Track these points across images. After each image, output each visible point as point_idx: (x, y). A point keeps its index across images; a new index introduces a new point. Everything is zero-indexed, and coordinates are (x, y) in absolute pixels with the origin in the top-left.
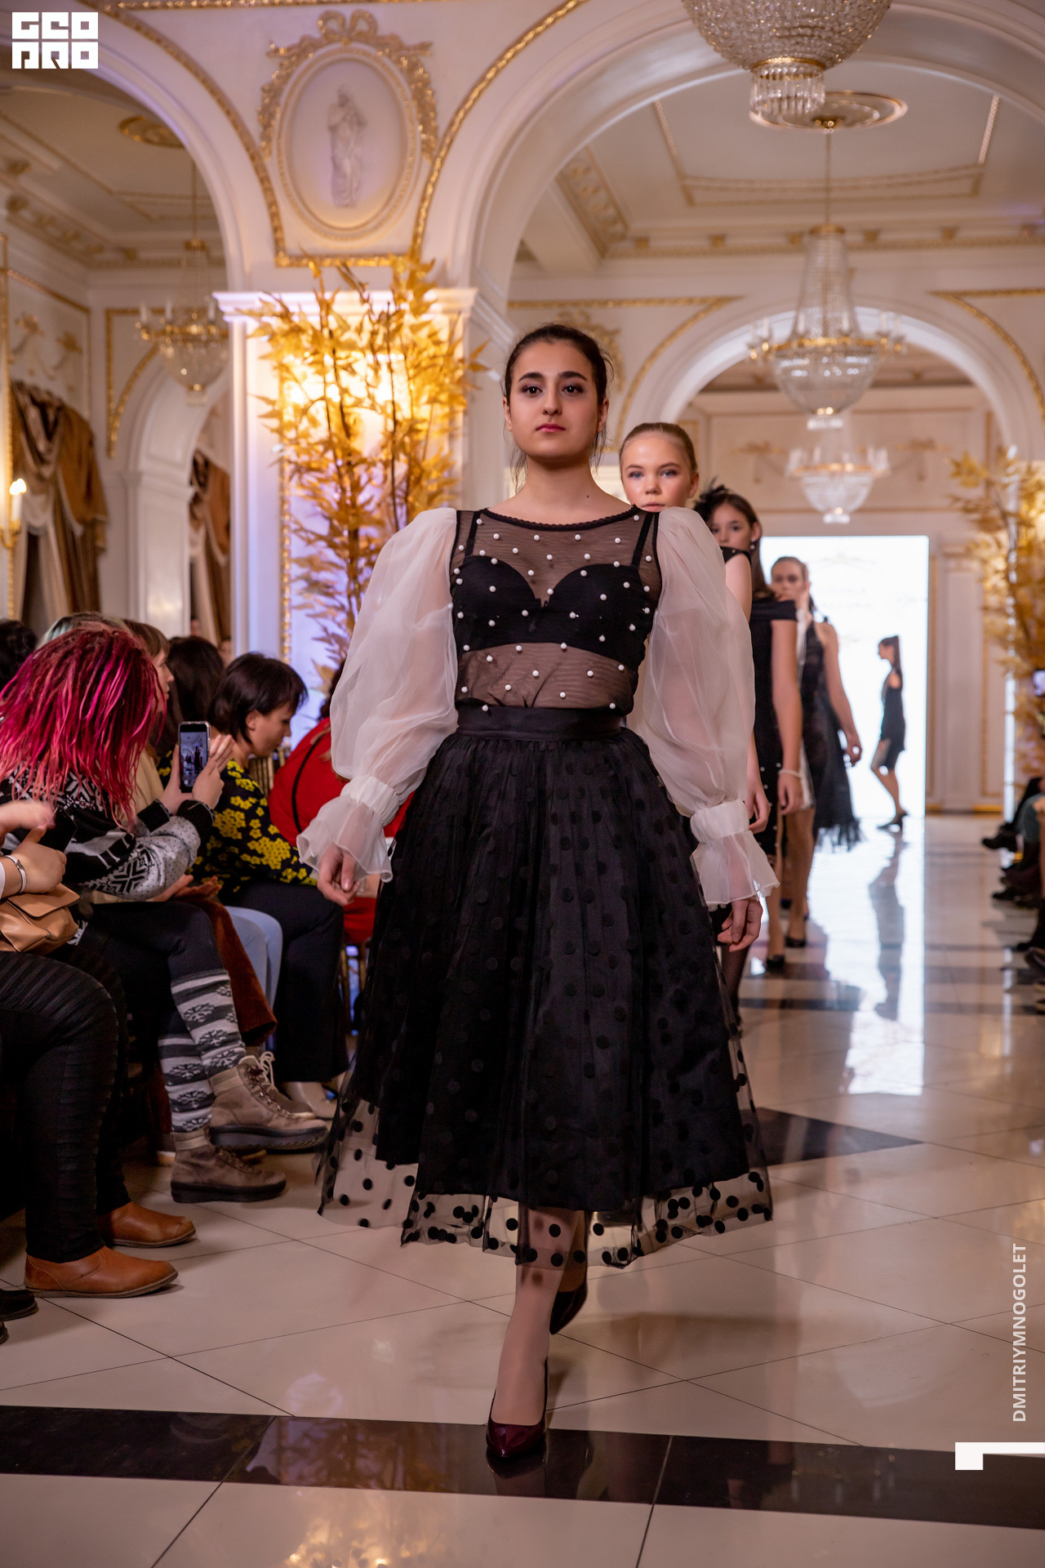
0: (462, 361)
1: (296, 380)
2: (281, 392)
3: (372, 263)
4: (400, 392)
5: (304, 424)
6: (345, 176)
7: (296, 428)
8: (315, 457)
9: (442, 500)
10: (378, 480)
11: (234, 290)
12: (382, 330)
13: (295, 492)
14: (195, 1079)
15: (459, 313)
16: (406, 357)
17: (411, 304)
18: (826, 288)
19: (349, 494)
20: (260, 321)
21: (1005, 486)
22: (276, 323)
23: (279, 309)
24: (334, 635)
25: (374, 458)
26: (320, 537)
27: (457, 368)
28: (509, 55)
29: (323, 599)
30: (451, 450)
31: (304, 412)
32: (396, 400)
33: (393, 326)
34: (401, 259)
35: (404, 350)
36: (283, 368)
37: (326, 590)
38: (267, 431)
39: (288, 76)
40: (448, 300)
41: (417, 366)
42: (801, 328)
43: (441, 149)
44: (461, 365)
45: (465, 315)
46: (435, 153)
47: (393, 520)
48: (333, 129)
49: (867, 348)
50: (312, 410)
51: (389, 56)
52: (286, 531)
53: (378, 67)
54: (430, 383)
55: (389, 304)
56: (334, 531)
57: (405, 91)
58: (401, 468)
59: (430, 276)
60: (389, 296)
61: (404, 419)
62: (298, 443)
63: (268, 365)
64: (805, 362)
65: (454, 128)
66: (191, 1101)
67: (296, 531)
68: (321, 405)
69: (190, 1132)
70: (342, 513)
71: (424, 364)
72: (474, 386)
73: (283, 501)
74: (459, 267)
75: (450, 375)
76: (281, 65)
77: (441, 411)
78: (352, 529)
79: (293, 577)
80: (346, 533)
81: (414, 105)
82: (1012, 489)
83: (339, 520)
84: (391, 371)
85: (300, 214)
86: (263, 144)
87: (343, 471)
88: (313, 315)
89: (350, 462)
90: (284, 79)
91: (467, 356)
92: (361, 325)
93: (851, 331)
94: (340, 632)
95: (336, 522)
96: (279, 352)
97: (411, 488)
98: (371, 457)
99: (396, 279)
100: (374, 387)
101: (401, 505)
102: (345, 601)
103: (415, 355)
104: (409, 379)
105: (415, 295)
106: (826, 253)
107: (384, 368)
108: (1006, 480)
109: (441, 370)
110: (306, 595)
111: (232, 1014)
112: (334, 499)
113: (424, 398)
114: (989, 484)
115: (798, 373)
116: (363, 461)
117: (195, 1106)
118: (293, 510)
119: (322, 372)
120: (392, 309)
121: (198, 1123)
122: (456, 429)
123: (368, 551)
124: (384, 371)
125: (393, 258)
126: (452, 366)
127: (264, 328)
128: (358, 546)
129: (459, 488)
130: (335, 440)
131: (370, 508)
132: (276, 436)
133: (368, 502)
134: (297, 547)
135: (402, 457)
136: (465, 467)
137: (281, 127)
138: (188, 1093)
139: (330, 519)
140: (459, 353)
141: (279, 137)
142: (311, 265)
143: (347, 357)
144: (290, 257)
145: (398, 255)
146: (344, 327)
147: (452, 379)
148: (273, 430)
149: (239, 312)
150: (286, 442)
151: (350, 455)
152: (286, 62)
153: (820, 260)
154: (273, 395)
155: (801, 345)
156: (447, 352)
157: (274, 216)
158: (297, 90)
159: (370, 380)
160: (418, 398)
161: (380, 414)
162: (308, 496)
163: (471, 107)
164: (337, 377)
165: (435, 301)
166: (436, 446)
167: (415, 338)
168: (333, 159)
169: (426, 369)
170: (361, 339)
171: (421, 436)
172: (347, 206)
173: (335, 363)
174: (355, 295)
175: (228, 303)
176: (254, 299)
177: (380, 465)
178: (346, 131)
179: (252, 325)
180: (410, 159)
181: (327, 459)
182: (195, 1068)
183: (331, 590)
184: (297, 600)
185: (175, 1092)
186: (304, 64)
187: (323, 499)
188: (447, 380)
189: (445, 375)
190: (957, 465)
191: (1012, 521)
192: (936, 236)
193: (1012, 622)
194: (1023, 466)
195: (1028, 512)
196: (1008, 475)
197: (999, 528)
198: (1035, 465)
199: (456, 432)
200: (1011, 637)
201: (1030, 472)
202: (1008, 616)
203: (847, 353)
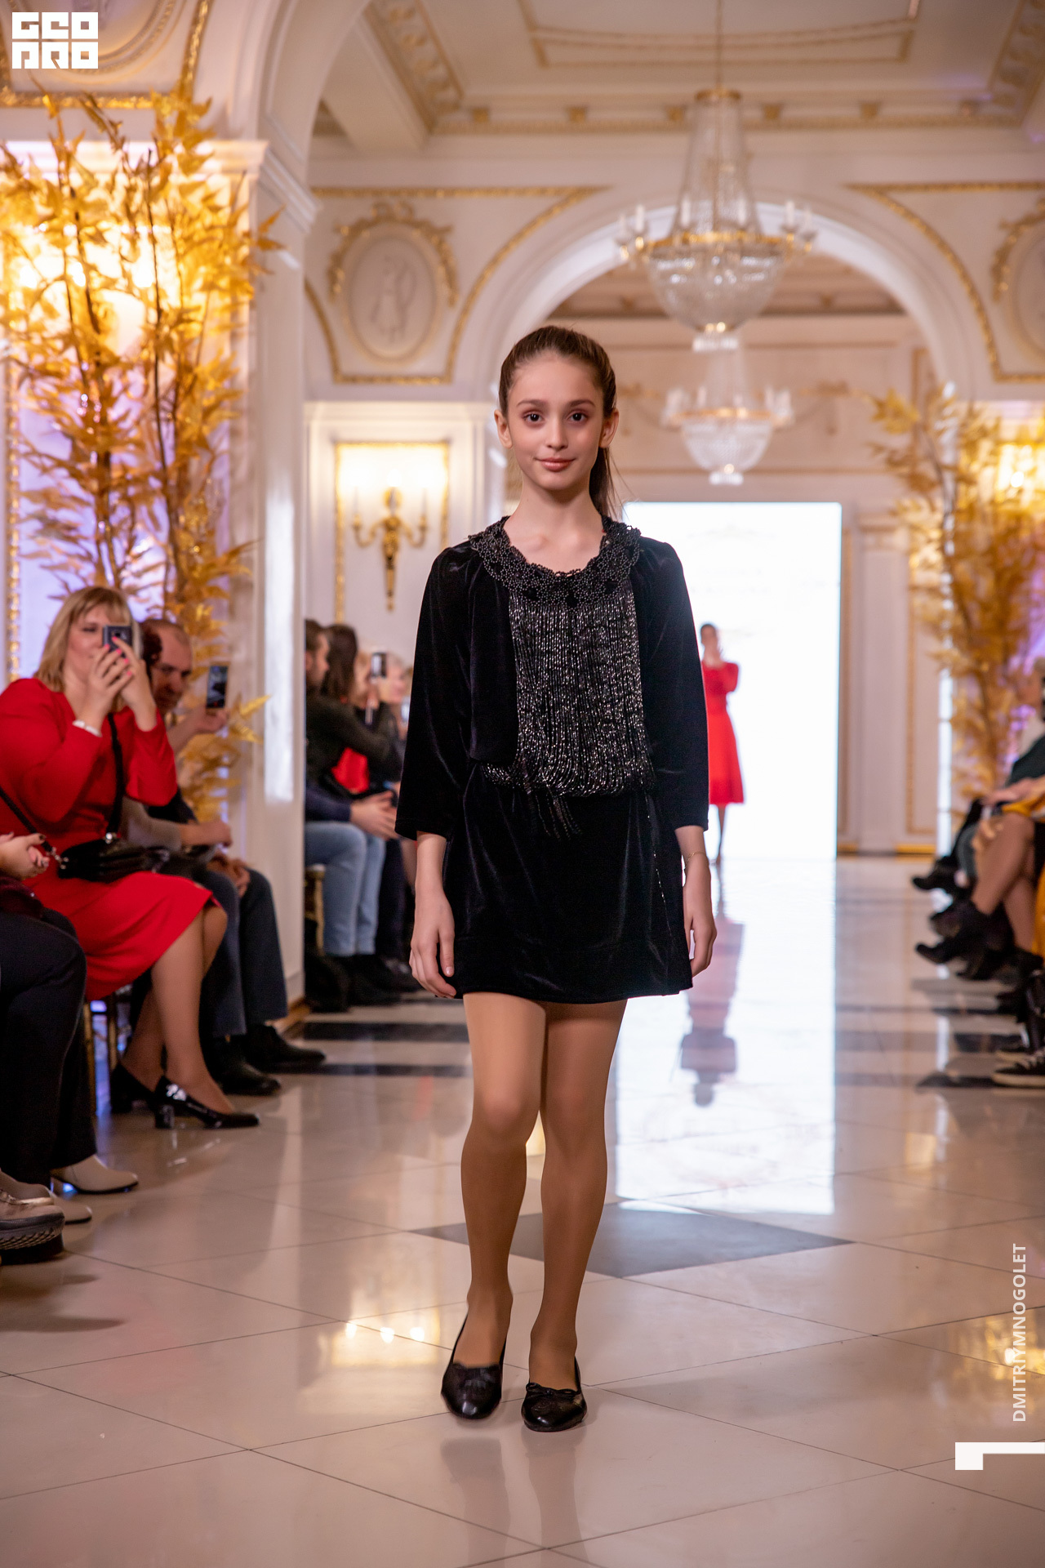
0: (248, 235)
1: (26, 255)
2: (7, 271)
3: (128, 103)
4: (166, 274)
5: (37, 313)
7: (26, 317)
8: (52, 356)
9: (221, 418)
10: (136, 390)
12: (141, 185)
13: (25, 403)
15: (244, 173)
16: (173, 228)
17: (179, 157)
19: (98, 408)
21: (940, 432)
23: (2, 159)
25: (131, 359)
26: (60, 464)
27: (241, 244)
29: (63, 544)
30: (234, 353)
31: (36, 297)
32: (161, 284)
33: (155, 182)
34: (166, 98)
35: (171, 220)
36: (9, 238)
37: (68, 533)
40: (229, 155)
41: (187, 240)
42: (686, 219)
44: (246, 240)
45: (251, 177)
47: (157, 444)
49: (768, 247)
50: (48, 296)
52: (13, 458)
54: (205, 263)
55: (150, 154)
56: (78, 455)
58: (167, 372)
59: (204, 123)
60: (150, 144)
61: (171, 308)
62: (29, 339)
64: (688, 264)
67: (26, 455)
68: (61, 287)
70: (89, 432)
71: (197, 237)
72: (265, 271)
73: (9, 417)
74: (243, 115)
75: (231, 253)
77: (219, 301)
78: (102, 453)
80: (93, 458)
82: (949, 436)
83: (84, 441)
84: (154, 245)
87: (90, 376)
88: (49, 171)
89: (100, 363)
91: (254, 230)
92: (114, 180)
93: (748, 225)
95: (81, 445)
97: (180, 399)
98: (127, 358)
99: (160, 124)
100: (130, 263)
101: (168, 420)
102: (92, 548)
103: (185, 226)
104: (177, 255)
105: (185, 145)
106: (716, 125)
107: (144, 240)
108: (941, 425)
109: (220, 245)
110: (40, 539)
112: (78, 414)
113: (198, 283)
114: (919, 429)
115: (679, 279)
116: (116, 362)
118: (23, 429)
119: (61, 244)
120: (155, 160)
122: (240, 325)
123: (122, 483)
124: (145, 245)
125: (155, 97)
126: (235, 241)
128: (109, 476)
129: (243, 402)
130: (78, 334)
131: (126, 425)
133: (123, 418)
134: (28, 477)
135: (169, 358)
136: (252, 376)
139: (72, 439)
140: (244, 224)
142: (47, 102)
143: (94, 225)
144: (18, 95)
145: (164, 94)
146: (91, 183)
147: (234, 258)
150: (13, 336)
151: (98, 353)
153: (708, 141)
155: (685, 242)
156: (228, 222)
159: (125, 254)
160: (189, 283)
161: (140, 300)
162: (42, 409)
164: (81, 250)
165: (210, 156)
166: (212, 348)
167: (184, 203)
169: (199, 243)
170: (113, 199)
171: (194, 331)
173: (78, 232)
177: (139, 369)
181: (67, 360)
183: (73, 534)
184: (28, 546)
187: (63, 413)
188: (228, 261)
189: (225, 253)
190: (881, 405)
191: (948, 478)
192: (853, 113)
193: (948, 605)
194: (962, 407)
195: (969, 466)
196: (943, 418)
197: (932, 485)
198: (978, 406)
199: (239, 330)
200: (947, 625)
201: (972, 414)
202: (943, 597)
203: (744, 252)
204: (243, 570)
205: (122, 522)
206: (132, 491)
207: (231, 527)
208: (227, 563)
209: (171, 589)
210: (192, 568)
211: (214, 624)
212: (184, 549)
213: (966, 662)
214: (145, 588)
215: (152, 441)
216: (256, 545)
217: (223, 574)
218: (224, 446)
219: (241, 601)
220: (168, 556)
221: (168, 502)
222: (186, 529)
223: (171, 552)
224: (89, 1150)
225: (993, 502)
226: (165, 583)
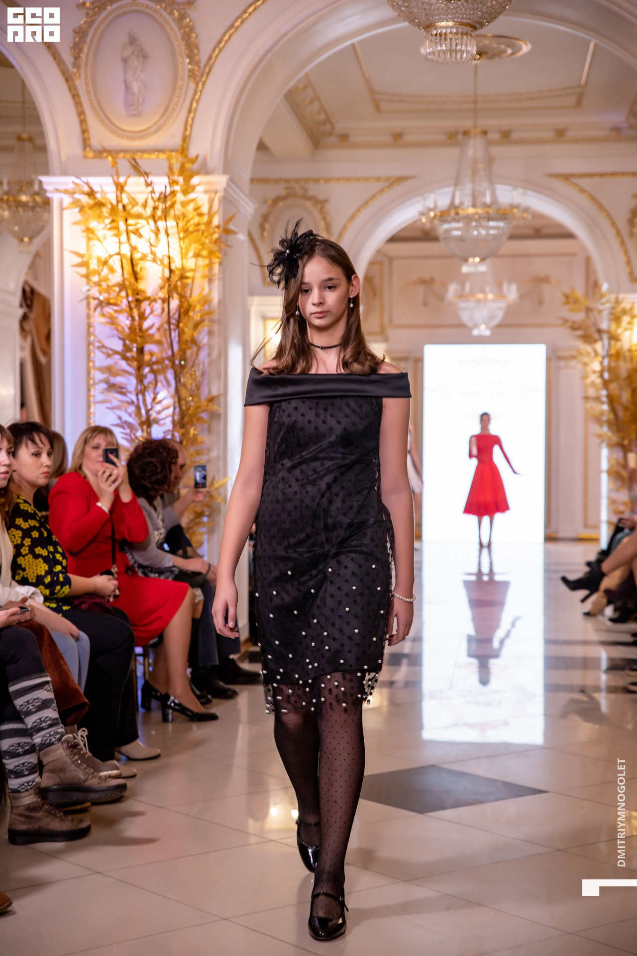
0: (218, 227)
1: (99, 240)
2: (88, 248)
3: (153, 156)
4: (174, 250)
5: (105, 271)
6: (133, 94)
7: (99, 274)
8: (113, 295)
9: (203, 326)
10: (158, 312)
11: (54, 175)
12: (161, 206)
13: (98, 319)
14: (26, 753)
15: (216, 193)
16: (177, 224)
17: (181, 186)
18: (474, 172)
19: (137, 321)
20: (73, 198)
21: (600, 312)
22: (84, 199)
23: (86, 189)
24: (126, 422)
25: (155, 296)
26: (116, 353)
27: (214, 232)
28: (251, 10)
29: (119, 396)
30: (210, 291)
31: (105, 263)
32: (171, 255)
33: (169, 203)
34: (174, 154)
35: (177, 218)
36: (89, 231)
37: (120, 390)
38: (78, 276)
39: (93, 22)
40: (208, 183)
41: (186, 231)
42: (457, 200)
43: (202, 75)
44: (217, 230)
45: (220, 194)
46: (198, 79)
47: (169, 340)
48: (125, 60)
49: (503, 215)
50: (111, 262)
51: (165, 9)
52: (91, 347)
53: (157, 16)
54: (195, 243)
55: (166, 187)
56: (127, 348)
57: (176, 34)
58: (175, 303)
59: (195, 167)
60: (165, 180)
61: (177, 268)
62: (100, 285)
63: (79, 229)
64: (460, 225)
65: (212, 61)
66: (23, 770)
67: (99, 348)
68: (117, 259)
69: (23, 792)
70: (132, 335)
71: (191, 229)
72: (227, 245)
73: (89, 325)
74: (215, 161)
75: (209, 237)
76: (87, 14)
77: (202, 262)
78: (139, 347)
79: (96, 380)
80: (135, 349)
81: (183, 44)
82: (605, 314)
83: (130, 341)
84: (168, 235)
85: (102, 121)
86: (75, 70)
87: (133, 305)
88: (111, 193)
89: (138, 299)
90: (90, 24)
91: (222, 224)
92: (146, 202)
93: (492, 204)
94: (130, 420)
95: (128, 342)
96: (87, 220)
97: (182, 318)
98: (153, 296)
99: (171, 168)
100: (155, 246)
101: (175, 330)
102: (134, 398)
103: (184, 223)
104: (180, 239)
105: (184, 180)
106: (474, 148)
107: (162, 232)
108: (601, 307)
109: (203, 233)
110: (106, 393)
111: (54, 705)
112: (126, 325)
113: (191, 254)
114: (589, 310)
115: (456, 233)
116: (148, 298)
117: (26, 773)
118: (97, 333)
119: (118, 235)
120: (168, 190)
121: (29, 785)
122: (214, 275)
123: (150, 363)
124: (162, 235)
125: (168, 153)
126: (211, 231)
127: (76, 203)
128: (143, 359)
129: (215, 317)
130: (127, 283)
131: (152, 331)
132: (84, 280)
133: (151, 327)
134: (100, 359)
135: (175, 295)
136: (220, 302)
137: (87, 58)
138: (21, 764)
139: (124, 340)
140: (216, 221)
141: (86, 66)
142: (110, 158)
143: (136, 224)
144: (94, 151)
145: (172, 151)
146: (134, 203)
147: (211, 239)
148: (82, 276)
149: (57, 190)
150: (92, 284)
151: (138, 294)
152: (91, 12)
153: (470, 152)
154: (83, 251)
155: (457, 214)
156: (208, 220)
157: (83, 122)
158: (99, 32)
159: (152, 241)
160: (186, 254)
161: (159, 265)
162: (107, 323)
163: (224, 46)
164: (128, 238)
165: (199, 184)
166: (199, 288)
167: (184, 210)
168: (125, 82)
169: (192, 233)
170: (146, 212)
171: (189, 281)
172: (135, 115)
173: (127, 229)
174: (141, 180)
175: (49, 184)
176: (68, 182)
177: (160, 302)
178: (134, 62)
179: (67, 200)
180: (180, 83)
181: (121, 297)
182: (26, 745)
183: (124, 390)
184: (99, 397)
185: (10, 764)
186: (105, 13)
187: (119, 325)
188: (207, 241)
189: (206, 237)
190: (567, 296)
191: (605, 336)
192: (551, 135)
193: (605, 407)
194: (612, 297)
195: (616, 330)
196: (602, 304)
197: (596, 341)
198: (621, 296)
199: (213, 278)
200: (605, 418)
201: (618, 302)
202: (603, 403)
203: (489, 219)
204: (215, 408)
205: (150, 383)
206: (155, 367)
207: (209, 384)
208: (207, 406)
209: (176, 418)
210: (188, 409)
211: (200, 438)
212: (183, 398)
213: (615, 439)
214: (163, 419)
215: (166, 338)
216: (222, 396)
217: (204, 411)
218: (205, 340)
219: (214, 424)
220: (175, 402)
221: (175, 373)
222: (184, 385)
223: (176, 400)
224: (134, 737)
225: (630, 350)
226: (173, 416)
